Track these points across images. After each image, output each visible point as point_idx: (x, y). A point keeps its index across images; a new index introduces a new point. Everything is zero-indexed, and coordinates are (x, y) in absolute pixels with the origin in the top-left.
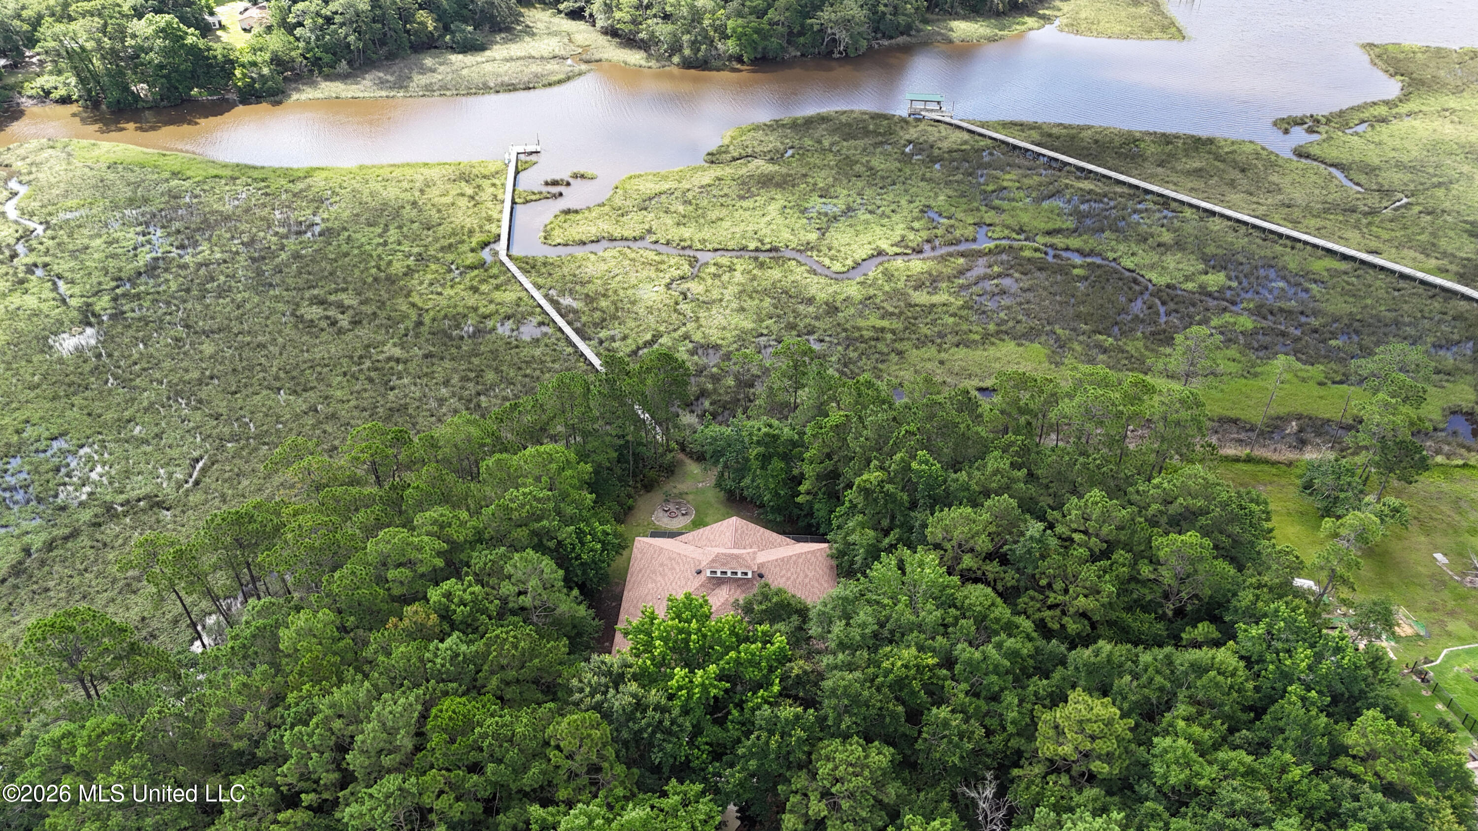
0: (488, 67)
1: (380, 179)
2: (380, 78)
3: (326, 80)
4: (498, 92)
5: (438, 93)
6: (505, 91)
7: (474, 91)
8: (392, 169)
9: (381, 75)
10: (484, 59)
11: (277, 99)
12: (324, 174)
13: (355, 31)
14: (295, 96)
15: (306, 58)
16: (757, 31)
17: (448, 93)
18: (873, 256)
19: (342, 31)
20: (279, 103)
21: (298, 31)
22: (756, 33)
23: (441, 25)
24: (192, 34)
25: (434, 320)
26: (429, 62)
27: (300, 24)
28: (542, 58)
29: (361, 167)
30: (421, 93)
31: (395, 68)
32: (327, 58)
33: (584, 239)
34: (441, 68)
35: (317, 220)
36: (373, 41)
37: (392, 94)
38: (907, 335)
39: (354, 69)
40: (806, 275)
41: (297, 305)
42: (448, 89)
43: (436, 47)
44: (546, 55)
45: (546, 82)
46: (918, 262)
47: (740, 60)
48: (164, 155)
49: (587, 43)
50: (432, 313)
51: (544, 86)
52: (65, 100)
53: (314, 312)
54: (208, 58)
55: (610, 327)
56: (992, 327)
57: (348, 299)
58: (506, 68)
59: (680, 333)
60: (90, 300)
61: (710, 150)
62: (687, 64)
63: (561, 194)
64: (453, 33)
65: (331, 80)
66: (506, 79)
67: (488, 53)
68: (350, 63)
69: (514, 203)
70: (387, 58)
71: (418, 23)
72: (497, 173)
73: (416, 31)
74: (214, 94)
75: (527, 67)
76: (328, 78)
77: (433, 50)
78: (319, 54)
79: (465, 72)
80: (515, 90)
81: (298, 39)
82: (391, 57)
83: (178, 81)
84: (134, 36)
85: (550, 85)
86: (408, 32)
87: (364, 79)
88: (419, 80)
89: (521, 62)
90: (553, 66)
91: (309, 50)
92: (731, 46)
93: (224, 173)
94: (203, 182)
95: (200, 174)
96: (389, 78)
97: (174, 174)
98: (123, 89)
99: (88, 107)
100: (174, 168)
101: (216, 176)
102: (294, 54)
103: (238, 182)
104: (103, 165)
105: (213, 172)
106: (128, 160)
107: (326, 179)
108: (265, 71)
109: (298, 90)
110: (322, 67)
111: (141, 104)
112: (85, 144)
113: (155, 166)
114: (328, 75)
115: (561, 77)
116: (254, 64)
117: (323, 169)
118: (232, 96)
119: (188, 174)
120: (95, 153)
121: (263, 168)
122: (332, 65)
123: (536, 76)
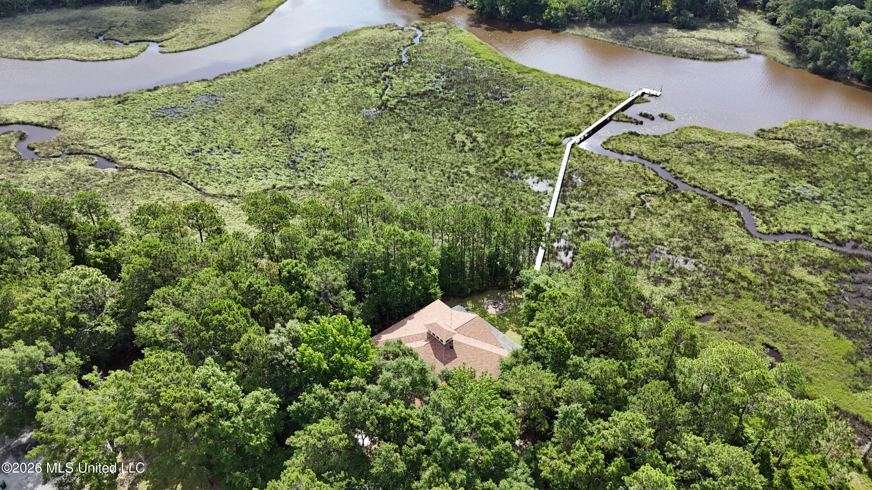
0: (684, 40)
1: (559, 84)
2: (618, 32)
3: (591, 26)
4: (674, 56)
6: (679, 57)
7: (661, 52)
8: (570, 81)
9: (621, 30)
10: (687, 35)
11: (558, 30)
12: (535, 74)
14: (567, 31)
15: (588, 12)
18: (799, 232)
20: (557, 32)
23: (675, 10)
25: (504, 163)
26: (654, 29)
28: (723, 43)
29: (557, 76)
31: (631, 28)
32: (598, 14)
33: (624, 151)
34: (657, 35)
35: (510, 95)
37: (615, 42)
38: (757, 289)
39: (611, 24)
40: (734, 224)
41: (458, 132)
42: (648, 48)
43: (664, 22)
44: (728, 42)
45: (708, 58)
46: (827, 250)
47: (859, 77)
48: (482, 44)
49: (764, 41)
50: (507, 159)
51: (705, 60)
52: (472, 7)
53: (460, 137)
55: (583, 202)
56: (830, 315)
57: (480, 138)
58: (694, 43)
59: (614, 222)
60: (390, 99)
61: (763, 128)
62: (816, 71)
63: (642, 123)
64: (680, 16)
65: (593, 27)
66: (687, 50)
67: (694, 33)
68: (609, 21)
69: (610, 118)
70: (631, 22)
71: (662, 6)
72: (619, 99)
73: (658, 10)
74: (532, 20)
75: (708, 45)
76: (593, 25)
78: (595, 11)
79: (668, 40)
80: (685, 58)
82: (635, 22)
83: (518, 9)
85: (710, 60)
86: (652, 9)
87: (610, 30)
88: (639, 38)
89: (708, 42)
90: (724, 49)
91: (591, 8)
92: (855, 66)
93: (496, 60)
94: (483, 61)
95: (486, 57)
96: (623, 33)
97: (476, 54)
98: (493, 8)
99: (477, 13)
100: (479, 51)
101: (491, 60)
102: (583, 8)
103: (497, 66)
104: (455, 41)
105: (491, 58)
106: (466, 42)
107: (535, 77)
108: (560, 14)
109: (572, 28)
110: (593, 18)
111: (499, 17)
112: (458, 30)
113: (473, 48)
114: (593, 24)
115: (721, 57)
116: (556, 9)
117: (538, 71)
118: (540, 24)
119: (482, 55)
120: (457, 35)
121: (514, 62)
122: (598, 19)
123: (707, 53)
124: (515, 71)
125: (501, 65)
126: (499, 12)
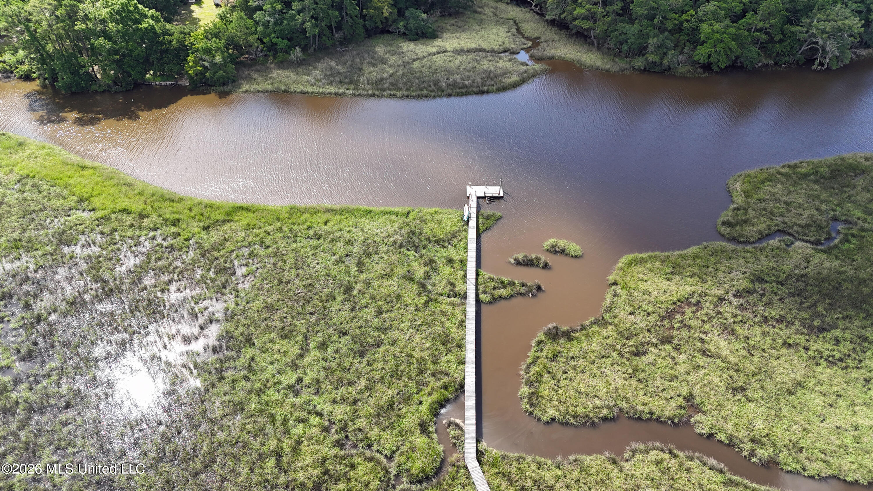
0: (439, 60)
1: (311, 232)
2: (331, 68)
3: (279, 68)
4: (449, 95)
5: (389, 92)
6: (458, 94)
7: (425, 92)
8: (327, 216)
9: (333, 64)
10: (435, 50)
11: (226, 88)
12: (246, 219)
13: (312, 17)
14: (245, 86)
15: (263, 43)
16: (735, 38)
17: (398, 94)
19: (299, 18)
21: (258, 15)
22: (733, 40)
23: (396, 11)
24: (152, 17)
26: (380, 50)
27: (259, 8)
28: (493, 51)
29: (293, 211)
30: (370, 92)
31: (347, 57)
32: (283, 43)
34: (393, 59)
36: (330, 27)
37: (341, 91)
39: (309, 55)
42: (400, 89)
43: (389, 32)
44: (496, 48)
45: (499, 85)
48: (83, 168)
49: (536, 35)
51: (498, 90)
52: (27, 77)
54: (162, 43)
58: (457, 62)
63: (539, 288)
64: (407, 19)
65: (284, 69)
66: (458, 77)
67: (438, 42)
68: (304, 49)
69: (478, 302)
70: (341, 44)
71: (376, 8)
72: (454, 236)
73: (371, 17)
74: (168, 80)
75: (479, 63)
76: (282, 65)
77: (386, 36)
78: (274, 41)
79: (416, 65)
80: (467, 94)
81: (257, 23)
82: (345, 42)
83: (130, 66)
84: (86, 18)
85: (504, 88)
86: (363, 17)
87: (316, 68)
88: (370, 73)
89: (471, 57)
90: (504, 64)
91: (266, 35)
93: (137, 206)
94: (107, 219)
95: (109, 204)
96: (341, 69)
97: (81, 200)
98: (75, 73)
99: (44, 86)
100: (85, 192)
101: (124, 211)
102: (252, 39)
103: (146, 222)
104: (14, 177)
105: (124, 203)
106: (43, 173)
107: (249, 227)
108: (218, 59)
109: (250, 79)
110: (276, 51)
111: (94, 87)
112: (12, 142)
113: (66, 186)
114: (282, 62)
115: (515, 78)
116: (208, 51)
117: (247, 209)
118: (185, 82)
119: (96, 202)
120: (15, 157)
121: (180, 200)
122: (287, 51)
123: (489, 76)
124: (195, 227)
125: (154, 217)
126: (92, 78)
